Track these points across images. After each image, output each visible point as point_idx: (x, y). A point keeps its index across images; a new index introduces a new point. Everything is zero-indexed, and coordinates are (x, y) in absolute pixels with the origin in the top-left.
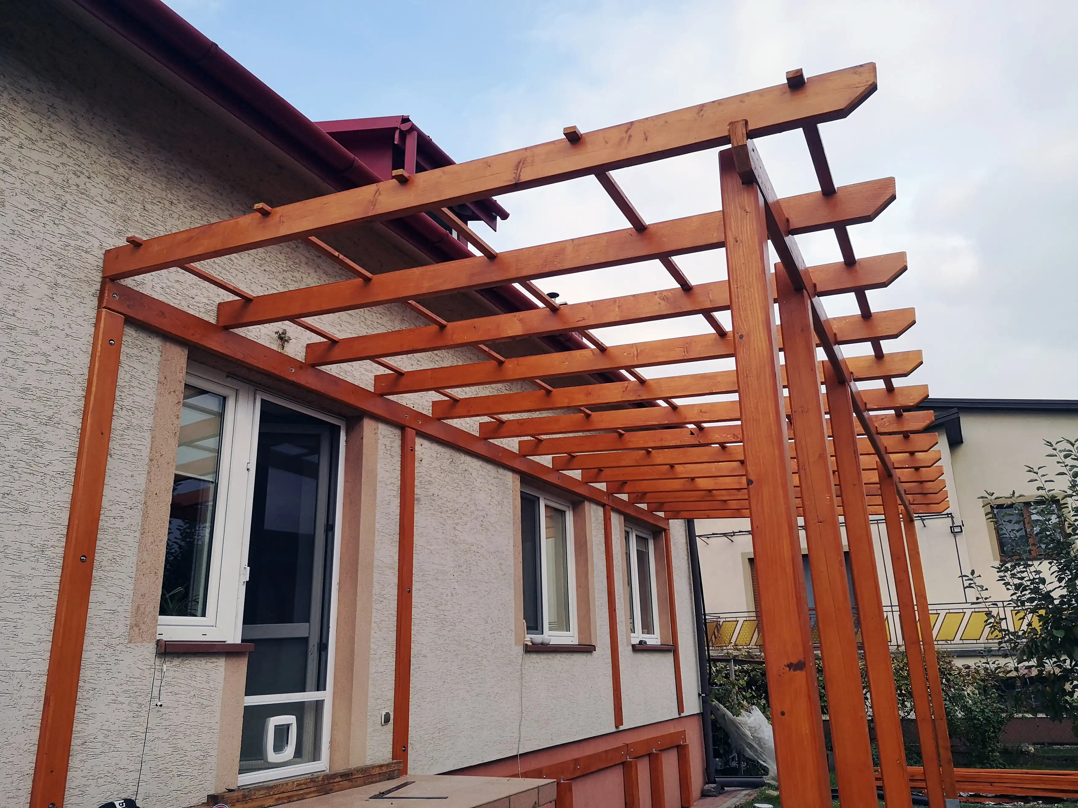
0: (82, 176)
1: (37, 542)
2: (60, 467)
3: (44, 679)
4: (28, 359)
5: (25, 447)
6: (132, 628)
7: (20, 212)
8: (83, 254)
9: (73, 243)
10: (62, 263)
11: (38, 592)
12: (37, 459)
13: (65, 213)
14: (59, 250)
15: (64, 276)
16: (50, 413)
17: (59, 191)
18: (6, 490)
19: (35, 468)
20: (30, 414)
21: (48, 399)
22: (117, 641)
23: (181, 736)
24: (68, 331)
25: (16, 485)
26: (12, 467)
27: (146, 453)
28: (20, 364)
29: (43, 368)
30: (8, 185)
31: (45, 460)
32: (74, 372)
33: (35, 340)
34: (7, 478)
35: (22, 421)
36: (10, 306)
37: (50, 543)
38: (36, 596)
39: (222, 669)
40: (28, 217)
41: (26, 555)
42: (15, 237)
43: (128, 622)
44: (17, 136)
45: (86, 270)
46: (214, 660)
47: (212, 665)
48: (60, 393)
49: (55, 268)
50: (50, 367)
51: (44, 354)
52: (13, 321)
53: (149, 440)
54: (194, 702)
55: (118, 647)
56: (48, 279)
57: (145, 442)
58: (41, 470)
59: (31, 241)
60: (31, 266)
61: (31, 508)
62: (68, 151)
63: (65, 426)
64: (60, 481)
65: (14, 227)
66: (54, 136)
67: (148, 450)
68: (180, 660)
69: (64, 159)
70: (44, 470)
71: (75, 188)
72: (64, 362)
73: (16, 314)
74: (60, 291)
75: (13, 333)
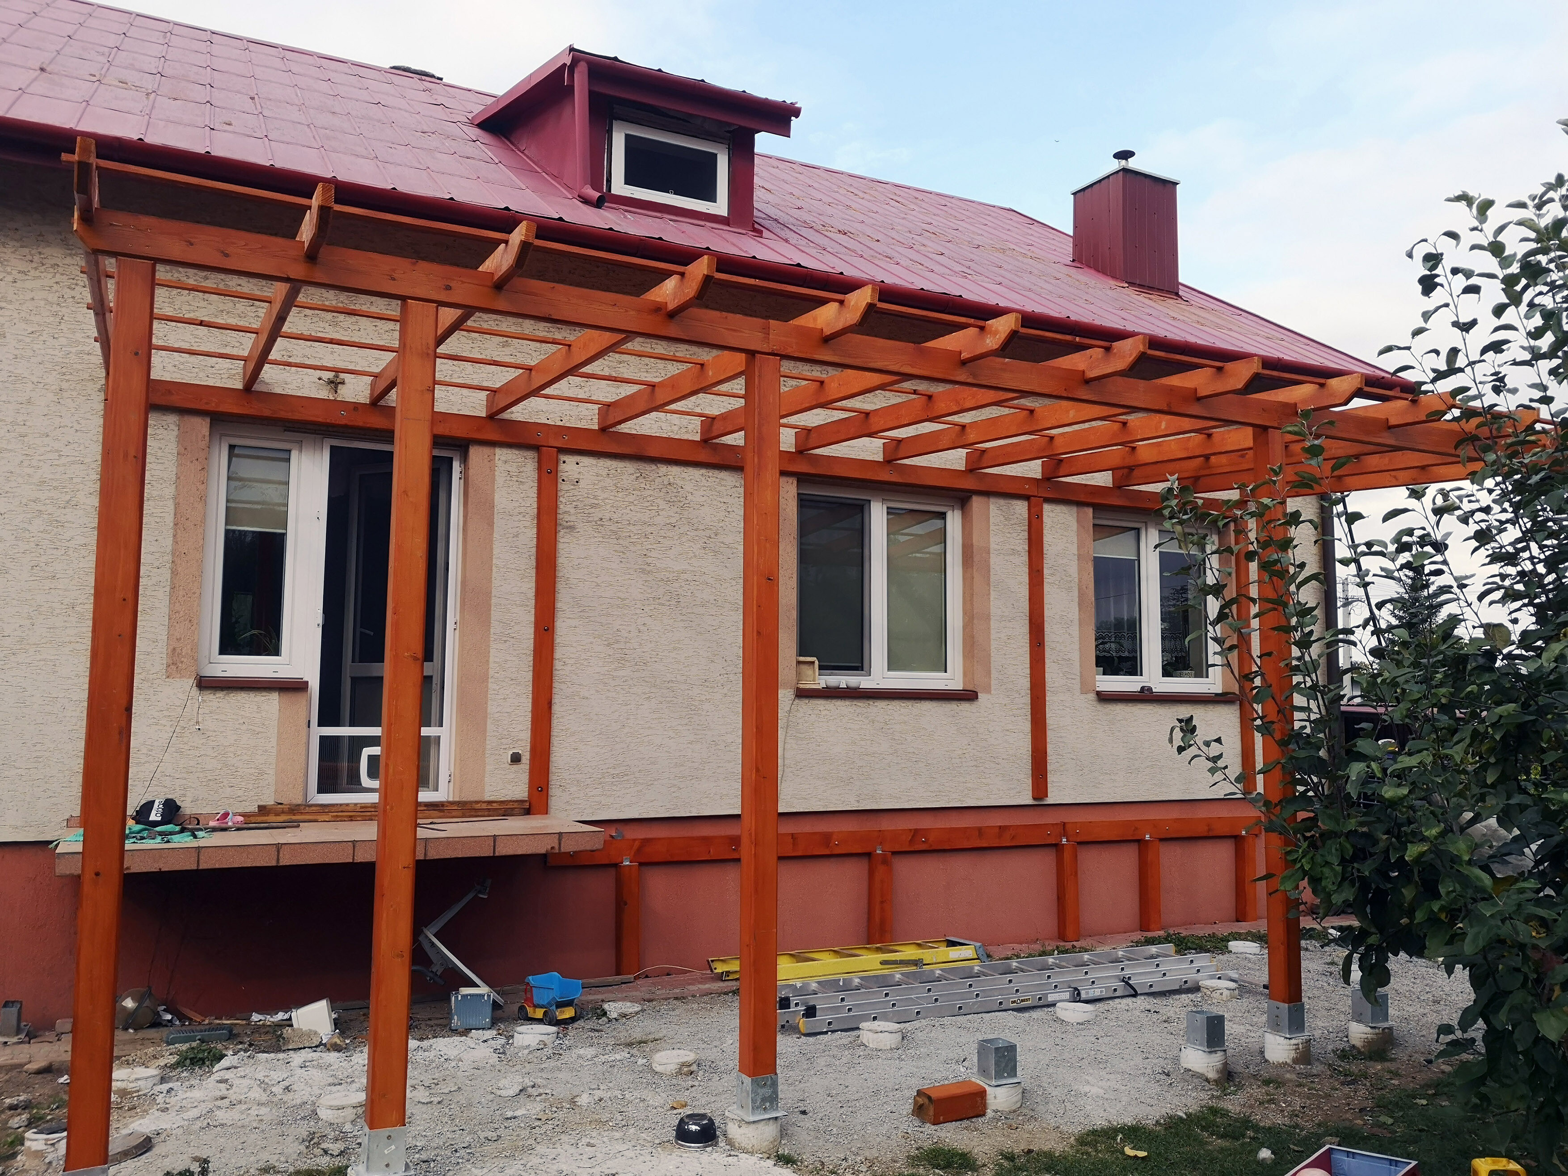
0: (77, 288)
1: (66, 601)
2: (83, 541)
3: (86, 704)
4: (42, 458)
5: (47, 528)
6: (168, 666)
7: (20, 337)
8: (86, 357)
9: (74, 350)
10: (64, 370)
11: (73, 639)
12: (59, 537)
13: (63, 326)
14: (61, 360)
15: (68, 381)
16: (68, 497)
17: (55, 308)
18: (34, 563)
19: (59, 543)
20: (48, 502)
21: (64, 487)
22: (155, 676)
23: (232, 755)
24: (78, 427)
25: (43, 559)
26: (38, 545)
27: (170, 519)
28: (34, 463)
29: (56, 462)
30: (8, 319)
31: (67, 536)
32: (86, 460)
33: (46, 440)
34: (33, 555)
35: (43, 508)
36: (20, 419)
37: (79, 601)
38: (70, 643)
39: (276, 702)
40: (28, 340)
41: (58, 611)
42: (18, 360)
43: (165, 662)
44: (9, 273)
45: (90, 371)
46: (264, 694)
47: (263, 698)
48: (75, 480)
49: (58, 376)
50: (63, 460)
51: (57, 451)
52: (23, 430)
53: (172, 507)
54: (244, 727)
55: (155, 682)
56: (53, 387)
57: (167, 510)
58: (64, 545)
59: (33, 360)
60: (35, 380)
61: (58, 576)
62: (61, 270)
63: (83, 507)
64: (83, 552)
65: (17, 352)
66: (45, 261)
67: (172, 515)
68: (224, 692)
69: (58, 277)
70: (67, 544)
71: (71, 300)
72: (76, 454)
73: (27, 423)
74: (65, 395)
75: (26, 439)
